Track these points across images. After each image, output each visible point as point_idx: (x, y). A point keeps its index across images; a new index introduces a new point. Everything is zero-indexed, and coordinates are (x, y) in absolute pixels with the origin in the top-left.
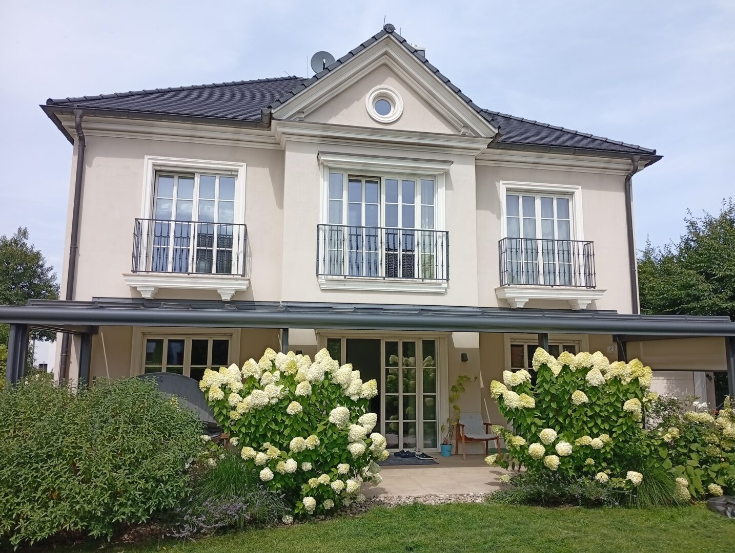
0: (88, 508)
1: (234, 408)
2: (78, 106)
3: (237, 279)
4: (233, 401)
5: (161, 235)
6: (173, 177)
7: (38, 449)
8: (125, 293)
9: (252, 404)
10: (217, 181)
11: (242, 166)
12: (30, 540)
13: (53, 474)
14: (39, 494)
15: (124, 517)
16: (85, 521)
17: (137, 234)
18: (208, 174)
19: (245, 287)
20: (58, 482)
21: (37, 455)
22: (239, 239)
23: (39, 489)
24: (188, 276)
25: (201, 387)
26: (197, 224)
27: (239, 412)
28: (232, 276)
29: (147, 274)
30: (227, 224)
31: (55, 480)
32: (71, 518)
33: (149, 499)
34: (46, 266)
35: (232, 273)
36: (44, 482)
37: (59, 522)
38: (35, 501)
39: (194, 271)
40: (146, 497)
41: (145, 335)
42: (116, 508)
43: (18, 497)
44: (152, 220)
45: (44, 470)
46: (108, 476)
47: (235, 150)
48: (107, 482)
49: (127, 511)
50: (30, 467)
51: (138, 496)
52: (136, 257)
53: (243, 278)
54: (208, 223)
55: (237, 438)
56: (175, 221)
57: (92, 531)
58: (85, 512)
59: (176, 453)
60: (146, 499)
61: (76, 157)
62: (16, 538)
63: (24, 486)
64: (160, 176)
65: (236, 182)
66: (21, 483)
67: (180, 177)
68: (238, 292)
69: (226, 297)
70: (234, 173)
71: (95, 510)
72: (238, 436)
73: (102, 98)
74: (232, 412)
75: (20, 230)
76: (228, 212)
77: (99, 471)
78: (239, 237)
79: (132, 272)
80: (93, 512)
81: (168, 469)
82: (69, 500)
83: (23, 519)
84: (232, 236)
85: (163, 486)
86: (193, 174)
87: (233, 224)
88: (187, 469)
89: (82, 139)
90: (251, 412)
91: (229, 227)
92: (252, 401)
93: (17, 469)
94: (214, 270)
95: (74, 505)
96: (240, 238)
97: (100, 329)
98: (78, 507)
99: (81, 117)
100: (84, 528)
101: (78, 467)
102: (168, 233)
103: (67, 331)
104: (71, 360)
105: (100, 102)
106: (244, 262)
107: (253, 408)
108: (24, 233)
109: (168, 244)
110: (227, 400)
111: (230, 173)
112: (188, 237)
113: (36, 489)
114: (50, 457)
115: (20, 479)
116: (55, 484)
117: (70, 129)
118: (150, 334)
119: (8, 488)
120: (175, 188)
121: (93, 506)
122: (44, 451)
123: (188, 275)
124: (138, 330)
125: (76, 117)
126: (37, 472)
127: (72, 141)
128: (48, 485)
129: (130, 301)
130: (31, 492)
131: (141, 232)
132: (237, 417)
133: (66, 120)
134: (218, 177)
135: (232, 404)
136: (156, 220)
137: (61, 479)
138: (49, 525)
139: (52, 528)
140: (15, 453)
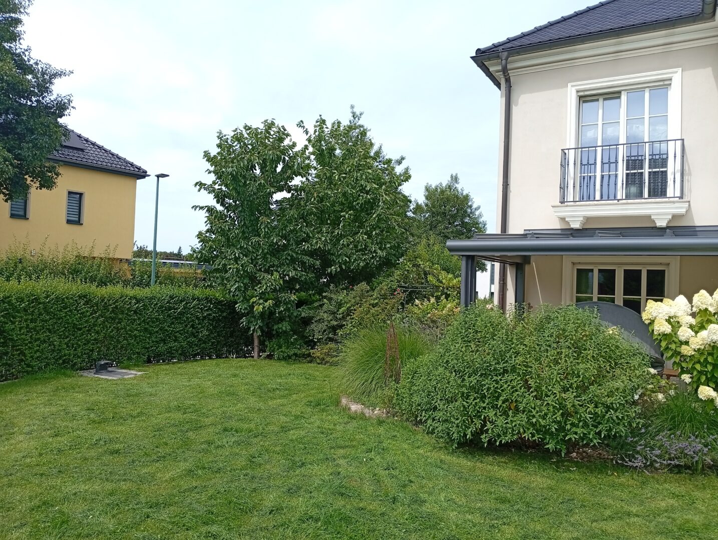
0: (543, 422)
1: (687, 343)
2: (503, 49)
3: (674, 202)
4: (684, 336)
5: (588, 163)
6: (597, 100)
7: (495, 364)
8: (555, 225)
9: (709, 340)
10: (647, 95)
11: (676, 72)
12: (495, 441)
13: (510, 387)
14: (500, 403)
15: (577, 437)
16: (540, 434)
17: (564, 165)
18: (636, 89)
19: (685, 210)
20: (515, 394)
21: (495, 369)
22: (675, 157)
23: (500, 399)
24: (618, 203)
25: (644, 318)
26: (625, 146)
27: (693, 347)
28: (667, 199)
29: (575, 204)
30: (660, 141)
31: (512, 393)
32: (528, 429)
33: (600, 423)
34: (474, 206)
35: (668, 196)
36: (504, 393)
37: (519, 431)
38: (497, 408)
39: (624, 197)
40: (596, 421)
41: (575, 265)
42: (568, 427)
43: (484, 402)
44: (578, 148)
45: (503, 383)
46: (558, 397)
47: (667, 57)
48: (557, 402)
49: (579, 431)
50: (491, 379)
51: (589, 419)
52: (563, 188)
53: (681, 200)
54: (638, 143)
55: (689, 375)
56: (602, 146)
57: (548, 444)
58: (540, 426)
59: (626, 383)
60: (597, 423)
61: (504, 99)
62: (486, 436)
63: (488, 394)
64: (584, 102)
65: (669, 92)
66: (485, 391)
67: (605, 99)
68: (675, 217)
69: (661, 223)
70: (666, 83)
71: (549, 425)
72: (692, 374)
73: (524, 35)
74: (684, 347)
75: (452, 176)
76: (660, 128)
77: (549, 391)
78: (675, 154)
79: (560, 204)
80: (548, 427)
81: (618, 398)
82: (525, 413)
83: (490, 422)
84: (667, 154)
85: (613, 412)
86: (620, 92)
87: (668, 141)
88: (637, 400)
89: (508, 80)
90: (707, 349)
91: (663, 145)
92: (708, 337)
93: (481, 379)
94: (646, 194)
95: (531, 418)
96: (677, 155)
97: (532, 259)
98: (534, 420)
99: (507, 59)
100: (540, 440)
101: (531, 384)
102: (595, 160)
103: (503, 262)
104: (508, 287)
105: (522, 40)
106: (682, 181)
107: (710, 345)
108: (455, 179)
109: (595, 172)
110: (676, 334)
111: (661, 83)
112: (616, 161)
113: (498, 398)
114: (505, 371)
115: (484, 388)
116: (513, 396)
117: (497, 74)
118: (579, 263)
119: (475, 393)
120: (601, 112)
121: (547, 422)
122: (501, 366)
123: (618, 201)
124: (568, 259)
125: (502, 60)
126: (497, 384)
127: (498, 85)
128: (506, 396)
129: (559, 232)
130: (493, 400)
131: (568, 162)
132: (690, 353)
133: (493, 65)
134: (647, 90)
135: (683, 339)
136: (582, 148)
137: (517, 393)
138: (511, 432)
139: (513, 435)
140: (478, 365)
